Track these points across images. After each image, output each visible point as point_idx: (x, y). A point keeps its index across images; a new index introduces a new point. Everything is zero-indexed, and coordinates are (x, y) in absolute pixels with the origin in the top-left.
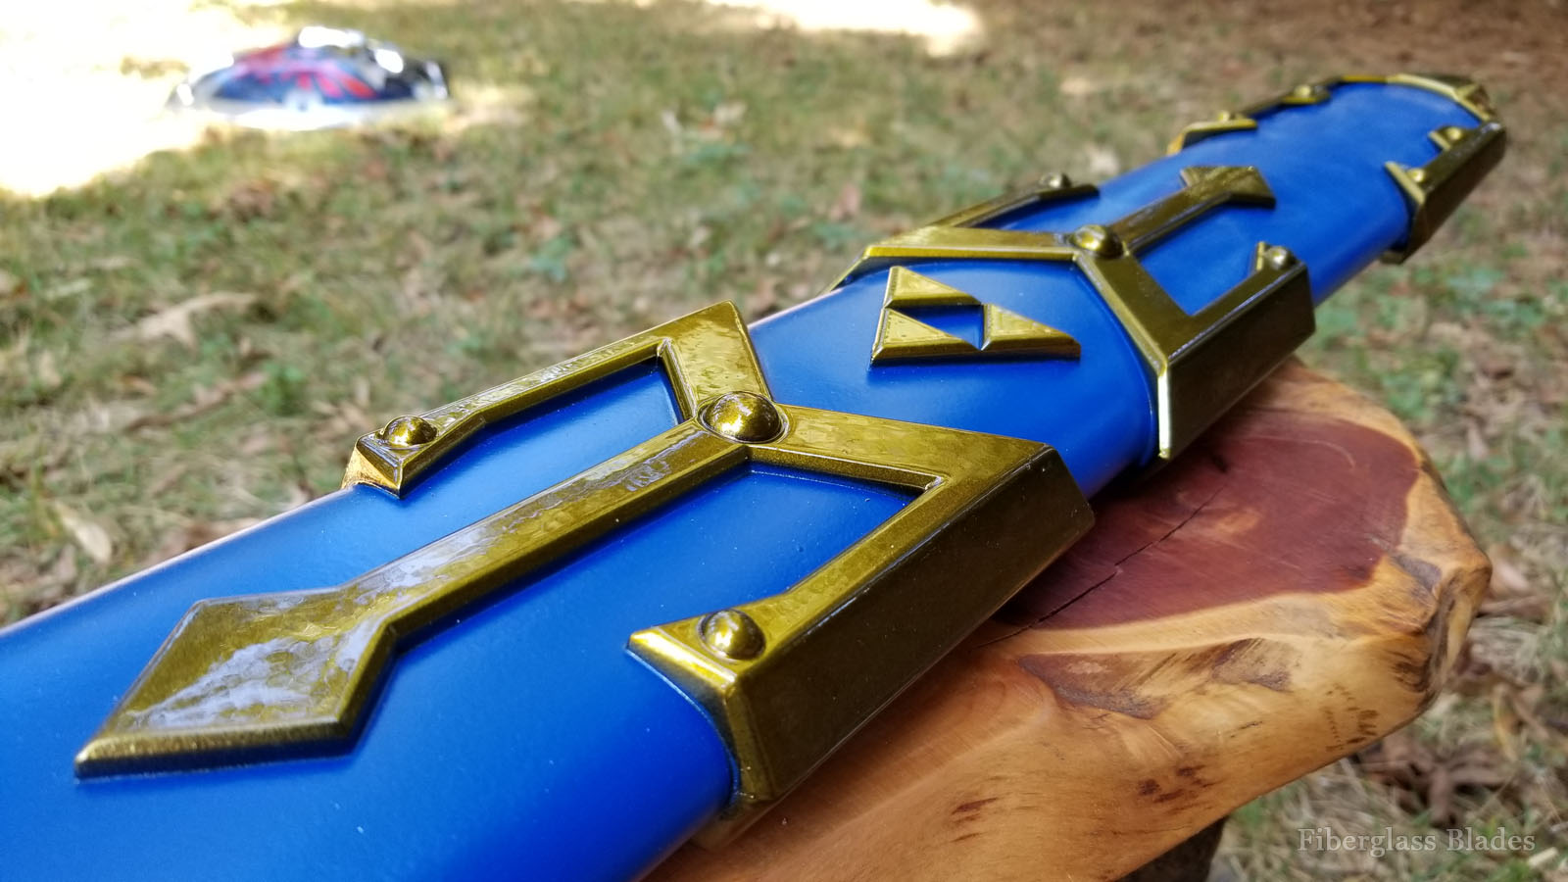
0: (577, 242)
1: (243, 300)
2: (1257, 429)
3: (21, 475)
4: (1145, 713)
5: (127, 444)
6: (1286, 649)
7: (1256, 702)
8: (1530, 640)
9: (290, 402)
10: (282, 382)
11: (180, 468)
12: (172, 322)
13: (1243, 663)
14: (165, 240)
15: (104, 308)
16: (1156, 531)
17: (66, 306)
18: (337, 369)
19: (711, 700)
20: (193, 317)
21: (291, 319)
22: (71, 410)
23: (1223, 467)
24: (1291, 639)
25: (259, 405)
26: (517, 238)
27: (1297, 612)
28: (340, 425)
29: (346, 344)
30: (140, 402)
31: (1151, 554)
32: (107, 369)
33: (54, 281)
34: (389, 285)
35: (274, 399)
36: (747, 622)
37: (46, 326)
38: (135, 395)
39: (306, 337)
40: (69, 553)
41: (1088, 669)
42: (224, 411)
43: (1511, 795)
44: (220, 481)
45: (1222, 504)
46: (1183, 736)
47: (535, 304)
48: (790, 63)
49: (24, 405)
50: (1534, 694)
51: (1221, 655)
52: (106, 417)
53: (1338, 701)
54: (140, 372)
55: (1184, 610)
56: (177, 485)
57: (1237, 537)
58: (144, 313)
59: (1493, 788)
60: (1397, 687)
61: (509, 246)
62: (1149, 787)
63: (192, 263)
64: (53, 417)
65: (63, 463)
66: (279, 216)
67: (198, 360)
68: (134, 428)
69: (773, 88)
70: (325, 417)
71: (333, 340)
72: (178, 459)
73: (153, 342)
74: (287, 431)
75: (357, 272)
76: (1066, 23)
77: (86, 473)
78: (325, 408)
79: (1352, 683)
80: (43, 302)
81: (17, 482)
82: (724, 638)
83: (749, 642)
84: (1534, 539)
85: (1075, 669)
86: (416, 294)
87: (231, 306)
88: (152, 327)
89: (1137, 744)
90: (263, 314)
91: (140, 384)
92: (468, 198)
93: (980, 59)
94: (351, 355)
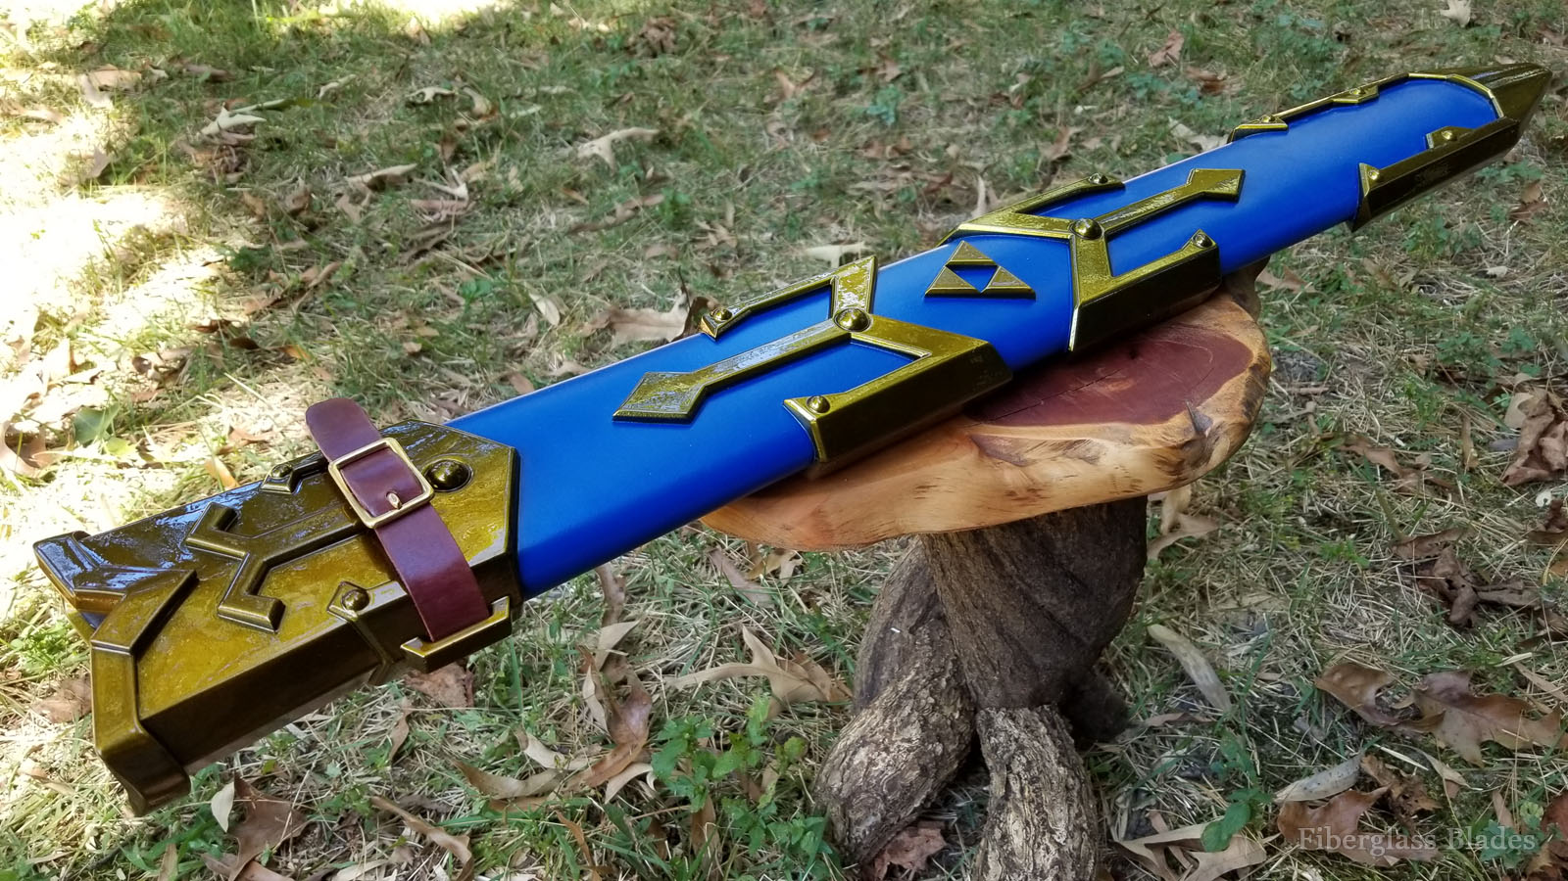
0: (913, 85)
1: (650, 132)
2: (1171, 337)
3: (500, 258)
4: (1021, 464)
5: (569, 242)
6: (1102, 447)
7: (1078, 468)
9: (679, 219)
10: (674, 203)
11: (604, 263)
12: (599, 147)
13: (1081, 450)
14: (594, 70)
15: (550, 129)
16: (1073, 386)
17: (525, 126)
18: (714, 193)
19: (810, 427)
20: (614, 144)
21: (683, 149)
22: (530, 212)
23: (1133, 355)
24: (1106, 443)
25: (658, 219)
26: (863, 79)
27: (1117, 431)
28: (713, 240)
29: (723, 173)
30: (577, 210)
31: (1063, 397)
32: (553, 180)
33: (515, 103)
34: (756, 120)
35: (669, 215)
36: (825, 401)
37: (511, 140)
38: (574, 203)
39: (692, 165)
40: (533, 317)
41: (1003, 443)
42: (634, 222)
44: (630, 276)
45: (1119, 375)
46: (1036, 476)
47: (868, 145)
49: (499, 206)
51: (1071, 445)
52: (554, 218)
53: (1120, 473)
54: (575, 186)
55: (1061, 423)
56: (601, 276)
57: (1114, 393)
58: (579, 136)
59: (1515, 607)
60: (1156, 471)
61: (857, 87)
62: (1011, 494)
63: (613, 94)
64: (516, 216)
65: (528, 251)
66: (679, 51)
67: (616, 178)
68: (573, 231)
70: (704, 232)
71: (712, 169)
72: (602, 256)
73: (586, 160)
74: (677, 241)
75: (734, 106)
77: (542, 260)
78: (704, 226)
79: (1130, 465)
80: (508, 121)
81: (498, 264)
82: (815, 405)
83: (825, 407)
85: (996, 442)
86: (776, 132)
87: (642, 136)
88: (586, 149)
89: (1011, 476)
90: (663, 143)
91: (576, 195)
92: (828, 38)
94: (725, 183)
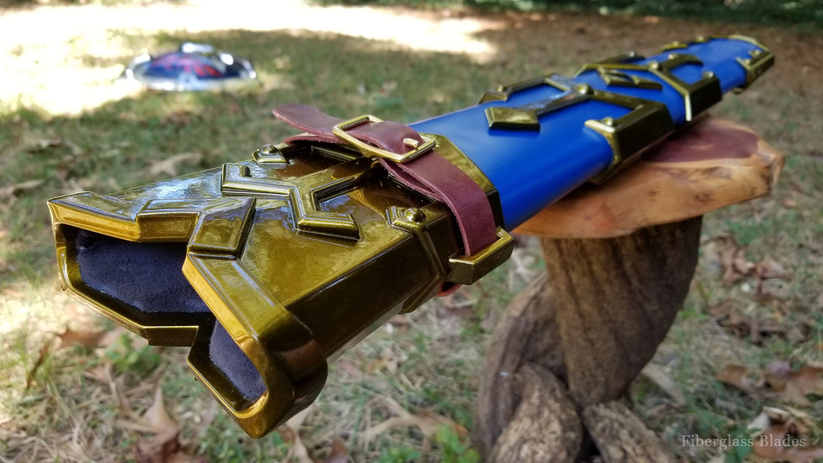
6: (730, 169)
8: (786, 286)
12: (164, 167)
14: (147, 135)
15: (127, 162)
16: (684, 147)
17: (110, 161)
20: (174, 164)
43: (782, 335)
45: (701, 142)
46: (704, 187)
48: (412, 66)
50: (789, 304)
51: (711, 170)
53: (745, 183)
58: (147, 164)
59: (775, 333)
60: (761, 182)
63: (163, 144)
66: (195, 126)
69: (408, 76)
76: (543, 49)
80: (99, 159)
82: (609, 123)
84: (784, 254)
88: (155, 169)
89: (693, 187)
90: (204, 165)
93: (503, 64)
